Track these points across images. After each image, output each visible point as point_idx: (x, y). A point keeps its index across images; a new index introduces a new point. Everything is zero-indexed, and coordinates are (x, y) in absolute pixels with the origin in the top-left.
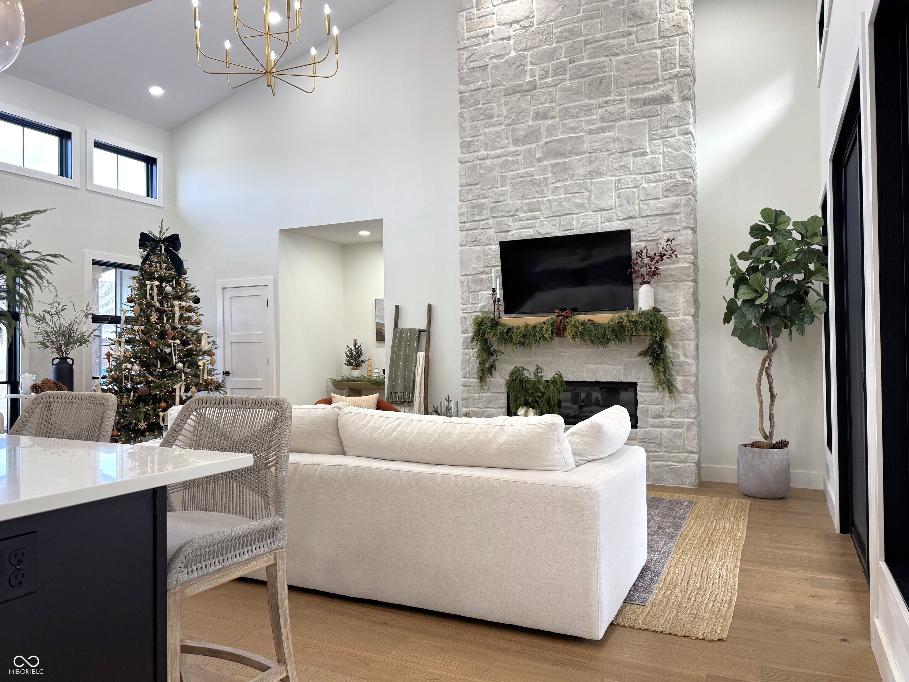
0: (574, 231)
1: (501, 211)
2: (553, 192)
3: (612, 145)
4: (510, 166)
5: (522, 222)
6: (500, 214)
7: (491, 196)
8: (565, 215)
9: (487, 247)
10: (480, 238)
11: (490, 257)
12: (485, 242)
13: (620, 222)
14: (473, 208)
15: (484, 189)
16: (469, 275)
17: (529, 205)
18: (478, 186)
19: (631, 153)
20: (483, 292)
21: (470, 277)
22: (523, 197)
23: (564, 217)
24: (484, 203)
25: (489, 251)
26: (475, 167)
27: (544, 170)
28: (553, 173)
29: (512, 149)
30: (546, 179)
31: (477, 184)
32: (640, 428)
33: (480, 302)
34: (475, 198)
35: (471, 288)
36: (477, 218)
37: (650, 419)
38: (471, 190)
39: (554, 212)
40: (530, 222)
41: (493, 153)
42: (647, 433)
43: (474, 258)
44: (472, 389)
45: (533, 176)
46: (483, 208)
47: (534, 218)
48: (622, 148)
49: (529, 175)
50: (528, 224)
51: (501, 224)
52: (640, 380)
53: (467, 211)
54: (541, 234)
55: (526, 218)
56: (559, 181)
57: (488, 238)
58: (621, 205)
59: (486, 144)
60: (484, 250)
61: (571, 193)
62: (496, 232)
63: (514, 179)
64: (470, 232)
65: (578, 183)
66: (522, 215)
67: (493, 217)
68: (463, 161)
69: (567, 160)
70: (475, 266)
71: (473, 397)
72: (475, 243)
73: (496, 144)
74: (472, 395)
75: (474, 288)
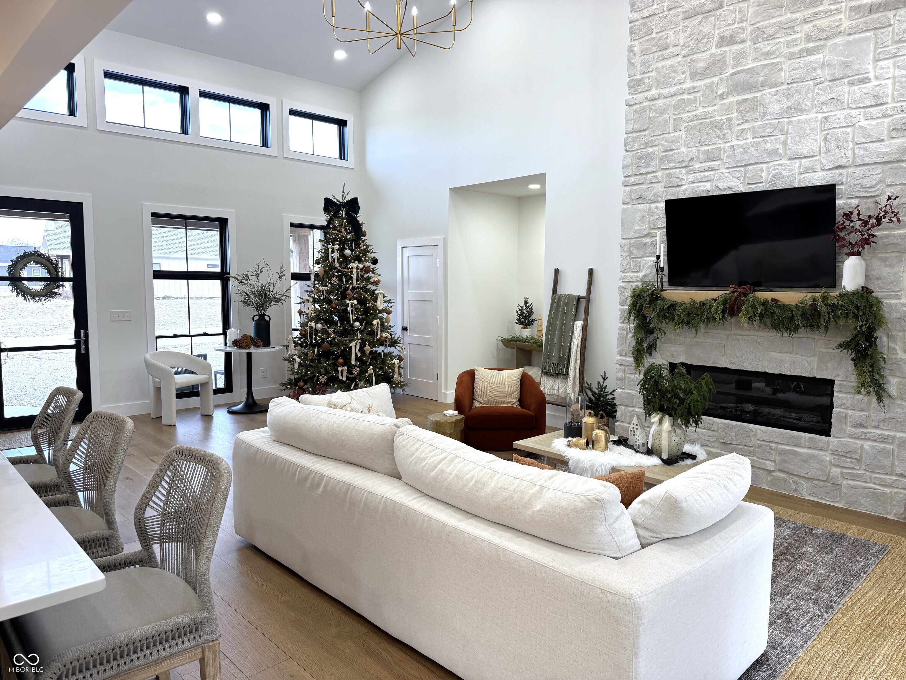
0: (763, 184)
1: (671, 162)
2: (738, 136)
3: (819, 72)
4: (686, 106)
5: (697, 174)
6: (671, 165)
7: (661, 144)
8: (751, 164)
9: (654, 205)
10: (645, 194)
11: (656, 217)
12: (652, 198)
13: (824, 173)
14: (640, 158)
15: (654, 136)
16: (631, 238)
17: (706, 153)
18: (647, 133)
19: (846, 80)
20: (646, 259)
21: (633, 241)
22: (700, 144)
23: (751, 167)
24: (652, 152)
25: (656, 210)
26: (643, 110)
27: (728, 109)
28: (739, 112)
29: (689, 85)
30: (730, 120)
31: (645, 130)
32: (834, 437)
33: (642, 270)
34: (642, 147)
35: (632, 253)
36: (644, 171)
37: (849, 428)
38: (638, 137)
39: (738, 162)
40: (707, 174)
41: (666, 91)
42: (842, 444)
43: (638, 218)
44: (628, 369)
45: (714, 116)
46: (651, 158)
47: (712, 169)
48: (834, 75)
49: (708, 115)
50: (705, 176)
51: (671, 178)
52: (839, 378)
53: (632, 163)
54: (720, 189)
55: (703, 170)
56: (747, 121)
57: (655, 194)
58: (827, 151)
59: (658, 82)
60: (650, 209)
61: (760, 137)
62: (665, 187)
63: (689, 122)
64: (635, 188)
65: (772, 124)
66: (697, 166)
67: (663, 169)
68: (631, 104)
69: (759, 94)
70: (638, 228)
71: (629, 377)
72: (640, 201)
73: (671, 80)
74: (628, 375)
75: (635, 253)
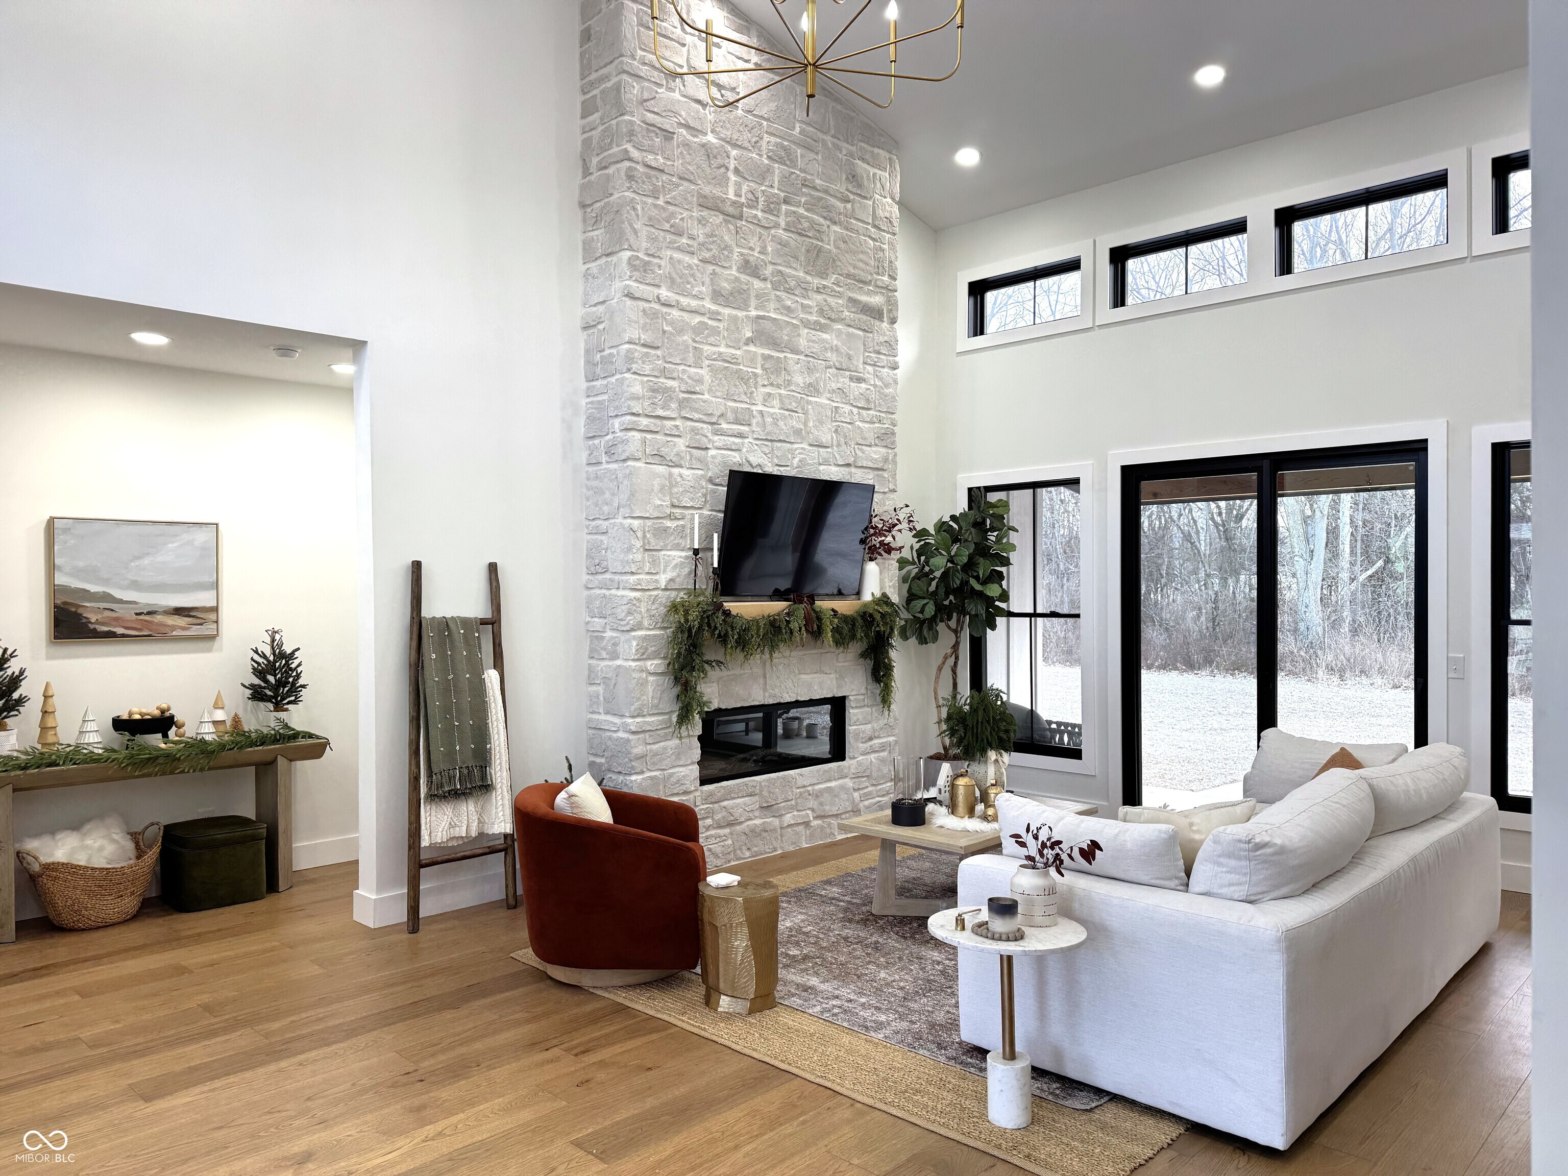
0: (788, 468)
1: (696, 410)
2: (765, 400)
3: (829, 355)
4: (708, 336)
5: (726, 438)
6: (697, 416)
7: (682, 379)
8: (780, 441)
9: (676, 471)
10: (664, 451)
11: (681, 489)
12: (674, 459)
13: (837, 469)
14: (654, 391)
15: (670, 362)
16: (647, 518)
17: (735, 411)
18: (659, 352)
19: (848, 373)
20: (668, 553)
21: (649, 523)
22: (729, 397)
23: (779, 444)
24: (671, 388)
25: (679, 479)
26: (655, 315)
27: (752, 359)
28: (764, 369)
29: (709, 305)
30: (755, 375)
31: (657, 348)
32: (851, 758)
33: (664, 571)
34: (656, 374)
35: (649, 543)
36: (660, 412)
37: (861, 745)
38: (647, 355)
39: (768, 434)
40: (737, 440)
41: (684, 301)
42: (860, 764)
43: (656, 488)
44: (650, 736)
45: (739, 364)
46: (670, 396)
47: (741, 436)
48: (841, 363)
49: (733, 360)
50: (734, 443)
51: (697, 434)
52: (854, 693)
53: (643, 396)
54: (751, 465)
55: (731, 433)
56: (772, 384)
57: (678, 455)
58: (839, 445)
59: (673, 281)
60: (671, 475)
61: (787, 410)
62: (688, 447)
63: (714, 360)
64: (649, 436)
65: (797, 397)
66: (724, 426)
67: (685, 418)
68: (637, 296)
69: (782, 355)
70: (659, 502)
71: (651, 751)
72: (657, 460)
73: (689, 286)
74: (648, 747)
75: (654, 543)
